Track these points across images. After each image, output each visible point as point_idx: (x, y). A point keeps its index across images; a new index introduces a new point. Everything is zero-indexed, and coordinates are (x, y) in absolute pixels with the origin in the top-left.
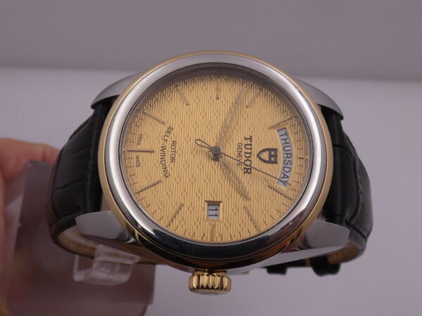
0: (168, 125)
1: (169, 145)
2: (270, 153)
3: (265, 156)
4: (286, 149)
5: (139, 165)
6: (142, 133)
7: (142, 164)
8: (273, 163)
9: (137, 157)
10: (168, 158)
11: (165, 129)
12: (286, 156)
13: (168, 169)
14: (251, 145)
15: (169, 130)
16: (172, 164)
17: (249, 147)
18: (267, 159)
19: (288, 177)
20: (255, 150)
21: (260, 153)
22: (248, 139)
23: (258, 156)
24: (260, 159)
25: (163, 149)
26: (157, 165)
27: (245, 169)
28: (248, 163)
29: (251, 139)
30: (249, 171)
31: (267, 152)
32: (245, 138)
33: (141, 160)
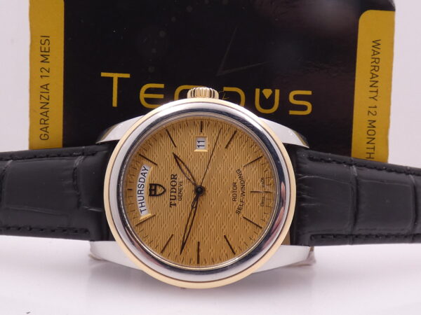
0: (241, 216)
1: (239, 198)
2: (155, 193)
3: (159, 190)
4: (142, 198)
5: (262, 179)
6: (261, 208)
7: (259, 181)
8: (153, 184)
9: (264, 186)
10: (238, 185)
11: (242, 211)
12: (142, 192)
13: (237, 178)
14: (171, 199)
15: (239, 211)
16: (235, 181)
17: (173, 198)
18: (158, 187)
20: (168, 194)
21: (163, 193)
22: (173, 205)
23: (165, 190)
24: (164, 188)
25: (243, 194)
26: (247, 180)
27: (176, 179)
28: (174, 184)
29: (171, 205)
30: (172, 177)
31: (157, 193)
32: (175, 205)
33: (261, 184)
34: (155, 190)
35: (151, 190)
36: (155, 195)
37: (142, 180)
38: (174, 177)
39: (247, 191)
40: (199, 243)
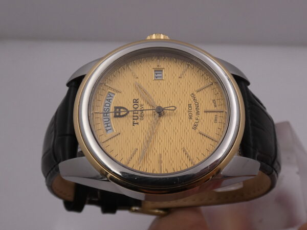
0: (197, 131)
1: (194, 116)
4: (107, 120)
5: (214, 100)
6: (214, 124)
7: (211, 101)
8: (118, 107)
9: (215, 106)
10: (194, 107)
11: (198, 127)
12: (108, 114)
13: (192, 99)
14: (134, 119)
15: (195, 127)
16: (190, 102)
17: (136, 118)
18: (122, 109)
19: (107, 100)
20: (131, 114)
21: (126, 114)
22: (136, 124)
23: (128, 112)
24: (127, 110)
25: (198, 113)
26: (201, 102)
27: (138, 102)
28: (136, 106)
29: (134, 124)
30: (135, 101)
32: (138, 124)
33: (213, 104)
34: (119, 112)
35: (115, 112)
36: (120, 116)
37: (108, 105)
38: (136, 101)
39: (201, 110)
40: (161, 155)
